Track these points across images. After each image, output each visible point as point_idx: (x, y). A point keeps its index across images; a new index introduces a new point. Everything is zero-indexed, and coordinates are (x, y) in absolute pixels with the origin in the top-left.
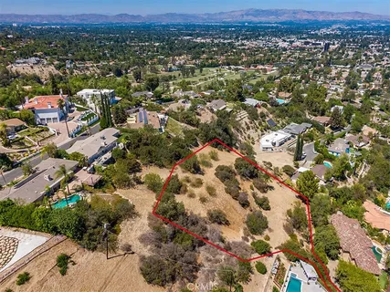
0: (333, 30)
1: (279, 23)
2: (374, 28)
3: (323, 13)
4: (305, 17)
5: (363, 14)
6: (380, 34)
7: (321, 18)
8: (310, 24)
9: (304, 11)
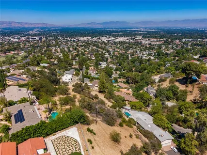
0: (36, 32)
1: (3, 29)
2: (54, 30)
3: (26, 23)
4: (17, 25)
5: (47, 24)
6: (58, 33)
7: (26, 26)
8: (21, 29)
9: (16, 22)
